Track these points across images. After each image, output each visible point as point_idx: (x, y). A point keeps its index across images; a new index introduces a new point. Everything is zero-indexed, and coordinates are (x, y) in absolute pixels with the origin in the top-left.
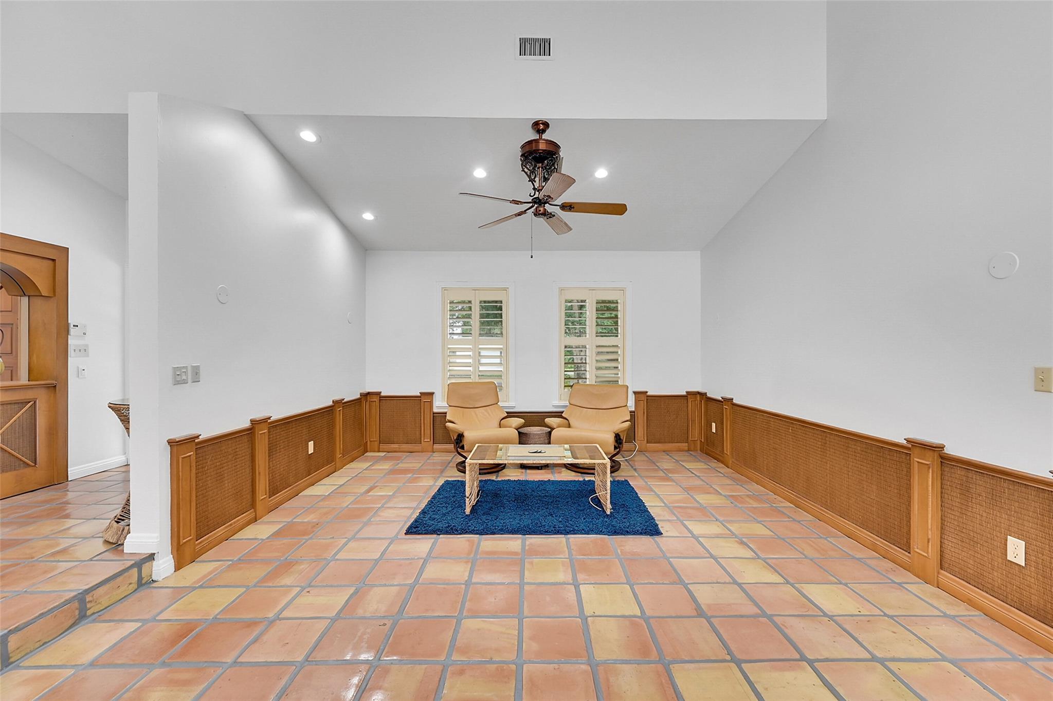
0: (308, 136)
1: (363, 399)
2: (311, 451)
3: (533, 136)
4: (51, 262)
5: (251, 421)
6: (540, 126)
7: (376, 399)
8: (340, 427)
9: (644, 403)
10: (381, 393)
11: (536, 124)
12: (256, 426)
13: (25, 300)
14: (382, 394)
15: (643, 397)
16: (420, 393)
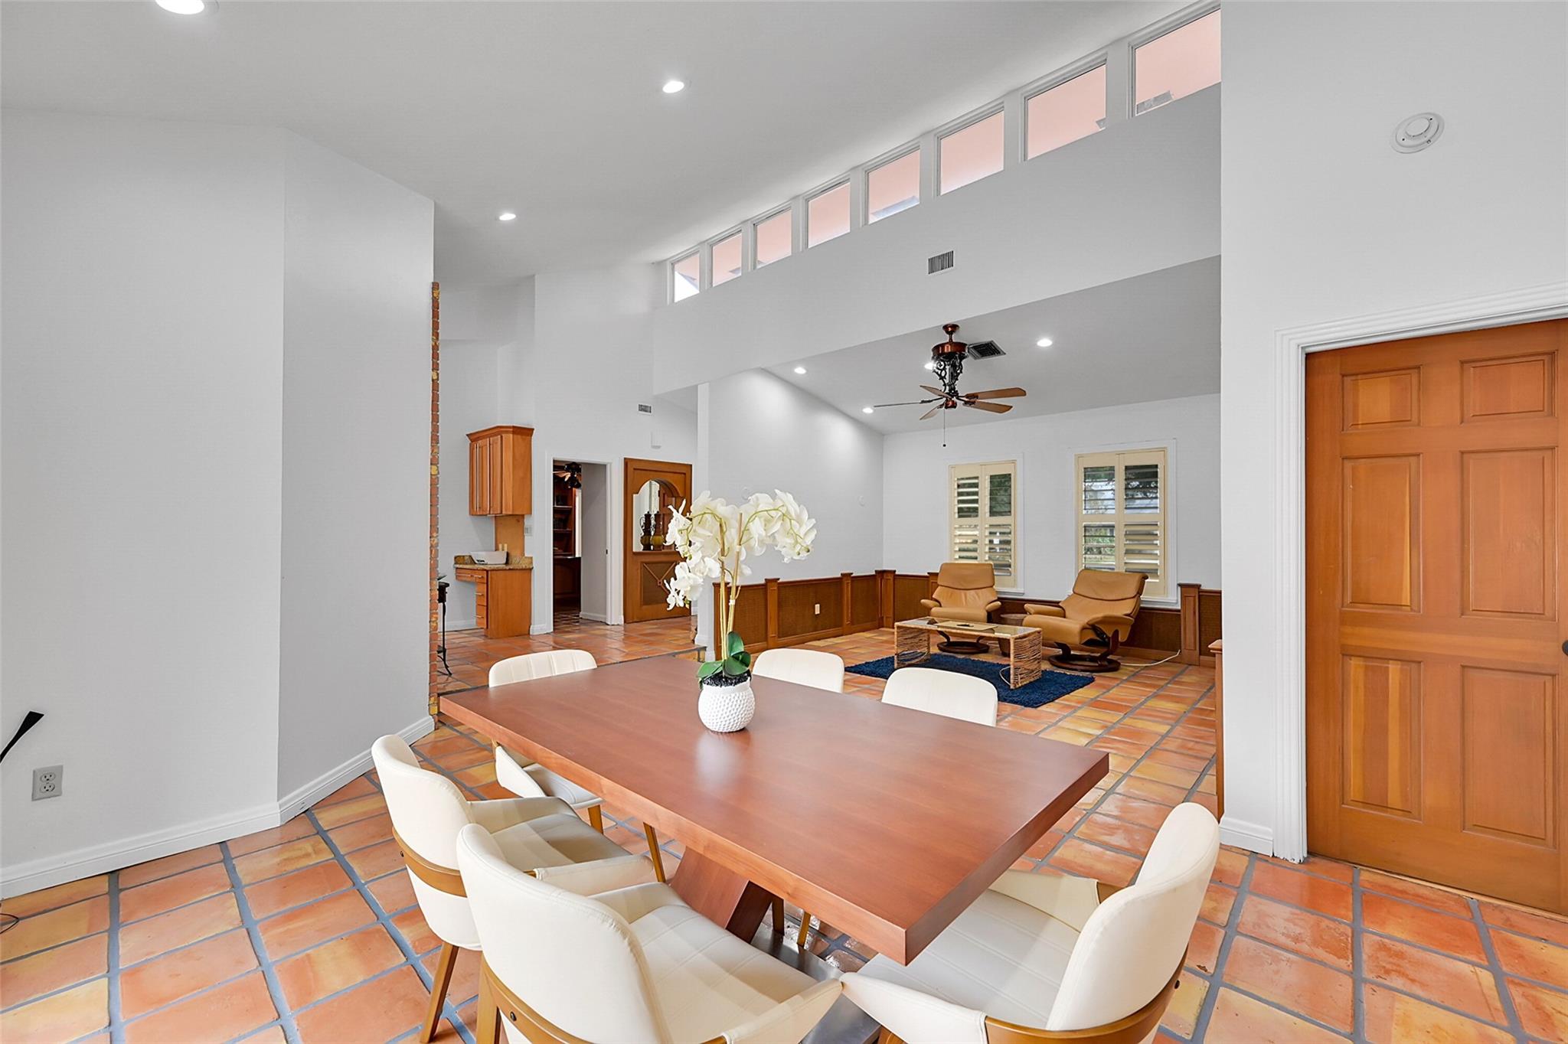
0: (800, 370)
1: (877, 577)
2: (817, 612)
3: (946, 338)
4: (683, 475)
5: (766, 580)
6: (951, 329)
7: (891, 577)
8: (847, 597)
9: (1194, 601)
10: (895, 571)
11: (945, 327)
12: (768, 584)
13: (674, 499)
14: (897, 573)
15: (1195, 593)
16: (929, 573)
